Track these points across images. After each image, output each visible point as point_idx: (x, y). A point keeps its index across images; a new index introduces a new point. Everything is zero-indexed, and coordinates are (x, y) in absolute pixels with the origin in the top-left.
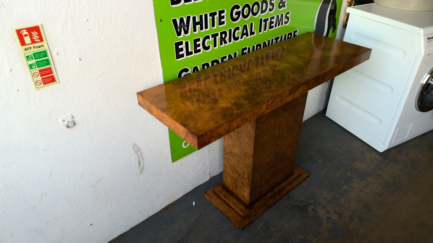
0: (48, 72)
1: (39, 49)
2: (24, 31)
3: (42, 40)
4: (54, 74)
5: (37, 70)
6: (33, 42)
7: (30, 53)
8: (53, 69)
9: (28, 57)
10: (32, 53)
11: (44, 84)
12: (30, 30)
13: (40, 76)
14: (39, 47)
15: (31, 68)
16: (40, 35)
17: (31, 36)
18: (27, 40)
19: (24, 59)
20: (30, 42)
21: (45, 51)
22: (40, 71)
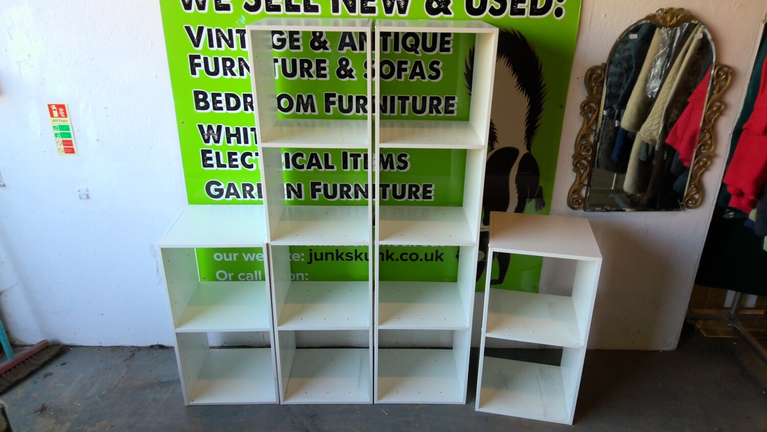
0: (69, 143)
1: (63, 123)
2: (54, 106)
3: (66, 116)
4: (74, 146)
5: (61, 139)
6: (60, 116)
7: (57, 124)
8: (73, 142)
9: (54, 127)
10: (58, 125)
11: (66, 153)
12: (58, 106)
13: (62, 145)
14: (64, 121)
15: (56, 137)
16: (65, 111)
17: (58, 111)
18: (55, 113)
19: (52, 128)
20: (57, 116)
21: (68, 126)
22: (63, 141)
